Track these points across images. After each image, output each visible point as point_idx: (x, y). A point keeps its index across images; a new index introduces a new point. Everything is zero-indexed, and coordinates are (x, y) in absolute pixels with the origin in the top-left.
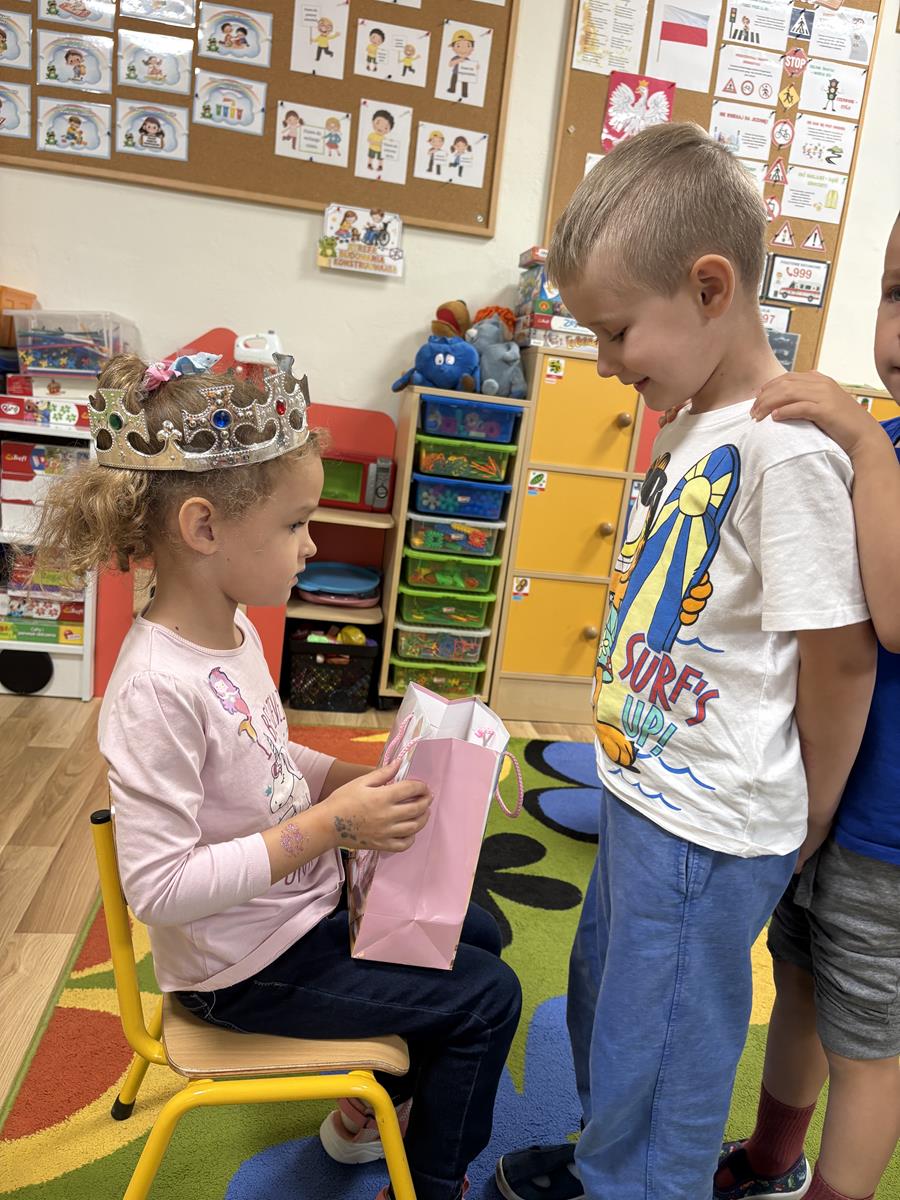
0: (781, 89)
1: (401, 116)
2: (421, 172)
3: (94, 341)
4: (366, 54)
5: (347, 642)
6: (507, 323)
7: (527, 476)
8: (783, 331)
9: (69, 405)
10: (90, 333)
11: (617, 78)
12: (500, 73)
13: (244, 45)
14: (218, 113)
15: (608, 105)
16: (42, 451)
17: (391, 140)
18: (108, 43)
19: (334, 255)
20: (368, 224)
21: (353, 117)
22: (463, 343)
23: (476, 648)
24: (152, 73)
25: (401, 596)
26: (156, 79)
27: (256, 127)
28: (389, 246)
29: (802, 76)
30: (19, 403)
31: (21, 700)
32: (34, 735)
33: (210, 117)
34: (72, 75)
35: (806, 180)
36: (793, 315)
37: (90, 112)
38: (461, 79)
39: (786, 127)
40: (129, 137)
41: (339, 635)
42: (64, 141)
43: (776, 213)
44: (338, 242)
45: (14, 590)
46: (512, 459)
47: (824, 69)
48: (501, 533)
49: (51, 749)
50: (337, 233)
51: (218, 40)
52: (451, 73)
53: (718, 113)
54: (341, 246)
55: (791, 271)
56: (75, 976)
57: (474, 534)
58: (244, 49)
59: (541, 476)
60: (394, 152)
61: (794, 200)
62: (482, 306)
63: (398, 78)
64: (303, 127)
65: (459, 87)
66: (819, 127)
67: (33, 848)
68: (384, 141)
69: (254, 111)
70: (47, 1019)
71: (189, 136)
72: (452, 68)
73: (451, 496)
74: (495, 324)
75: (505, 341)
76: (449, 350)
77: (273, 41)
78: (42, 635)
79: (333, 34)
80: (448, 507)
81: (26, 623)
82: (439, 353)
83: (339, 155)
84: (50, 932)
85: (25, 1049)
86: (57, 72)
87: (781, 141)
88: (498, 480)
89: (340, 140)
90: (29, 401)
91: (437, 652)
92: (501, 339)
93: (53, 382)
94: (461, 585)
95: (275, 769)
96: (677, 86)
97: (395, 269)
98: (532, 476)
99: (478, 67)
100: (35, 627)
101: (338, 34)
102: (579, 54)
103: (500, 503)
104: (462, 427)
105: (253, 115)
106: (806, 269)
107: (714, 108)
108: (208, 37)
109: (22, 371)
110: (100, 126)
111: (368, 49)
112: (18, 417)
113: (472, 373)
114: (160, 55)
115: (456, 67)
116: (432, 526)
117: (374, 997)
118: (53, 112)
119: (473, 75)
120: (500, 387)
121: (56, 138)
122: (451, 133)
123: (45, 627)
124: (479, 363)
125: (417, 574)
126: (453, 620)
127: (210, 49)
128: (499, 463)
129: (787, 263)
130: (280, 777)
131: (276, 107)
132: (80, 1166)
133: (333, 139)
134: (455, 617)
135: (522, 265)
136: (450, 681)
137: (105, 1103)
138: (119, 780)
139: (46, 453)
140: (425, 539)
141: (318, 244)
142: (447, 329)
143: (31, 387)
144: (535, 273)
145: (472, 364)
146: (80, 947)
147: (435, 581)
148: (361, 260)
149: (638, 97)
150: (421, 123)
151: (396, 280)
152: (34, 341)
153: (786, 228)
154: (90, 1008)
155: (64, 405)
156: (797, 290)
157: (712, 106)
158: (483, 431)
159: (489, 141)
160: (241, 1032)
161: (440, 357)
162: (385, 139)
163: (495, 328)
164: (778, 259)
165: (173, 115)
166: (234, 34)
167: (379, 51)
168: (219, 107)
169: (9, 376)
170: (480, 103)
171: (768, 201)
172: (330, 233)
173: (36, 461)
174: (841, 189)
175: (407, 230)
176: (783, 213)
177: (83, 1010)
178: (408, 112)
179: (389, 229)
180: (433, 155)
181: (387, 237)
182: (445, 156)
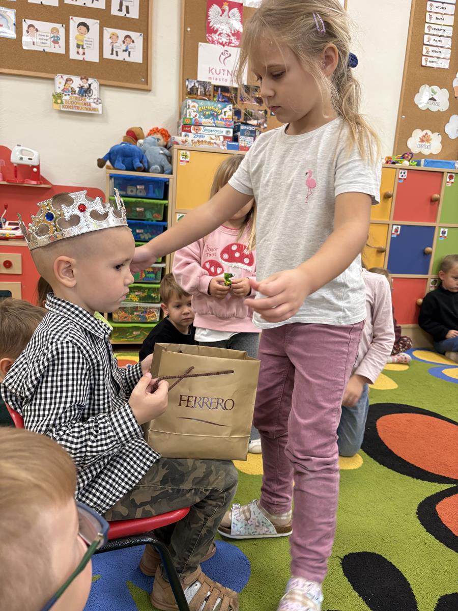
1: (93, 25)
7: (175, 217)
11: (211, 1)
19: (62, 103)
20: (80, 85)
21: (65, 26)
27: (12, 34)
28: (93, 97)
38: (125, 4)
44: (63, 95)
46: (166, 208)
50: (62, 91)
52: (119, 1)
59: (181, 215)
60: (91, 44)
63: (89, 5)
65: (124, 8)
68: (85, 39)
69: (9, 25)
83: (60, 47)
88: (159, 220)
89: (60, 39)
96: (244, 5)
97: (97, 109)
98: (178, 216)
119: (131, 2)
128: (158, 211)
131: (21, 22)
133: (56, 38)
141: (52, 97)
142: (131, 140)
148: (77, 105)
150: (104, 28)
151: (99, 116)
159: (143, 37)
162: (85, 37)
170: (137, 17)
175: (103, 88)
178: (96, 23)
179: (92, 87)
180: (113, 45)
181: (91, 91)
182: (120, 46)
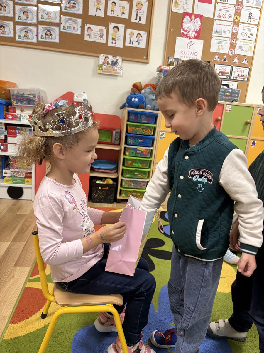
0: (235, 16)
1: (121, 27)
2: (127, 44)
3: (34, 96)
4: (111, 9)
5: (108, 183)
6: (153, 89)
7: (159, 134)
8: (236, 89)
9: (26, 115)
10: (32, 94)
11: (185, 14)
12: (150, 14)
13: (75, 8)
14: (68, 28)
15: (182, 22)
16: (19, 129)
17: (118, 35)
18: (35, 8)
19: (102, 69)
20: (112, 60)
21: (107, 28)
22: (140, 94)
23: (145, 184)
24: (48, 17)
25: (123, 170)
26: (49, 19)
27: (79, 32)
28: (118, 66)
29: (241, 12)
30: (12, 115)
31: (14, 201)
32: (18, 211)
33: (65, 29)
34: (25, 18)
35: (242, 43)
36: (239, 84)
37: (31, 29)
38: (139, 16)
39: (236, 27)
40: (42, 36)
41: (105, 181)
42: (23, 38)
43: (233, 53)
44: (103, 65)
45: (12, 169)
46: (155, 128)
47: (248, 9)
48: (152, 151)
49: (23, 214)
50: (103, 63)
51: (67, 6)
52: (136, 14)
53: (216, 24)
54: (104, 67)
55: (238, 71)
56: (30, 278)
57: (144, 151)
58: (75, 9)
59: (163, 133)
60: (119, 38)
61: (239, 49)
62: (146, 83)
63: (120, 16)
64: (93, 32)
65: (138, 18)
66: (246, 27)
67: (18, 243)
68: (116, 35)
69: (78, 27)
70: (23, 290)
71: (59, 35)
72: (136, 13)
73: (137, 140)
74: (150, 89)
75: (153, 94)
76: (136, 97)
77: (84, 6)
78: (20, 182)
79: (101, 4)
80: (136, 143)
81: (16, 178)
82: (133, 98)
83: (103, 39)
84: (24, 266)
85: (17, 299)
86: (21, 18)
87: (235, 32)
88: (151, 135)
89: (103, 35)
90: (15, 114)
91: (134, 186)
92: (151, 93)
93: (22, 109)
94: (140, 166)
95: (84, 220)
96: (203, 16)
97: (120, 73)
98: (161, 133)
99: (144, 12)
100: (18, 179)
101: (102, 4)
102: (174, 7)
103: (151, 142)
104: (140, 119)
105: (78, 28)
106: (243, 70)
107: (214, 22)
108: (64, 5)
109: (13, 106)
110: (34, 33)
111: (111, 8)
112: (12, 119)
113: (143, 103)
114: (51, 12)
115: (137, 12)
116: (131, 149)
117: (112, 283)
118: (20, 29)
119: (142, 14)
120: (151, 107)
121: (21, 37)
122: (136, 32)
123: (21, 180)
124: (145, 100)
125: (128, 163)
126: (138, 176)
127: (65, 9)
128: (151, 130)
129: (237, 68)
130: (86, 222)
131: (84, 26)
132: (32, 331)
133: (101, 35)
134: (138, 175)
135: (157, 71)
136: (137, 194)
137: (39, 314)
138: (40, 223)
139: (20, 129)
140: (130, 153)
141: (97, 66)
142: (135, 90)
143: (15, 110)
144: (161, 73)
145: (143, 101)
146: (32, 271)
147: (133, 165)
148: (110, 71)
149: (191, 19)
150: (127, 29)
151: (120, 76)
152: (16, 97)
153: (236, 58)
154: (35, 287)
155: (25, 115)
156: (240, 76)
157: (214, 21)
158: (146, 120)
159: (147, 34)
160: (75, 293)
161: (133, 99)
162: (117, 34)
163: (150, 90)
164: (234, 67)
165: (55, 29)
166: (72, 5)
167: (114, 8)
168: (68, 26)
169: (9, 107)
170: (145, 23)
171: (231, 50)
172: (101, 63)
173: (17, 132)
174: (253, 45)
175: (123, 61)
176: (235, 53)
177: (33, 288)
178: (123, 26)
179: (118, 61)
180: (131, 39)
181: (118, 64)
182: (134, 39)
